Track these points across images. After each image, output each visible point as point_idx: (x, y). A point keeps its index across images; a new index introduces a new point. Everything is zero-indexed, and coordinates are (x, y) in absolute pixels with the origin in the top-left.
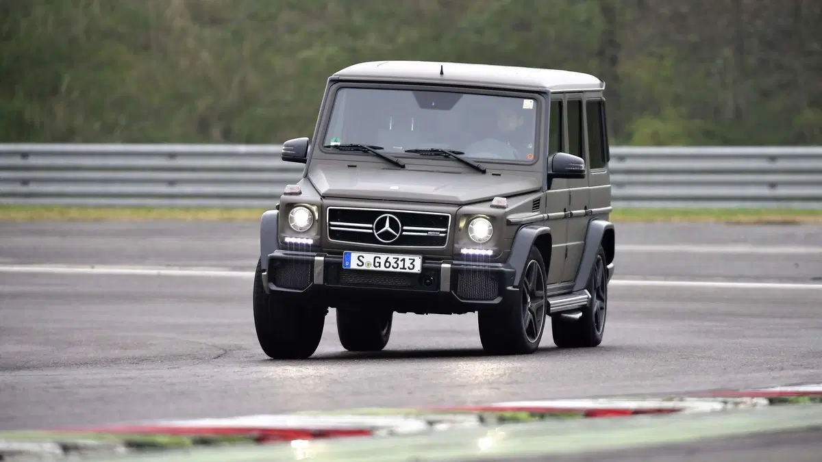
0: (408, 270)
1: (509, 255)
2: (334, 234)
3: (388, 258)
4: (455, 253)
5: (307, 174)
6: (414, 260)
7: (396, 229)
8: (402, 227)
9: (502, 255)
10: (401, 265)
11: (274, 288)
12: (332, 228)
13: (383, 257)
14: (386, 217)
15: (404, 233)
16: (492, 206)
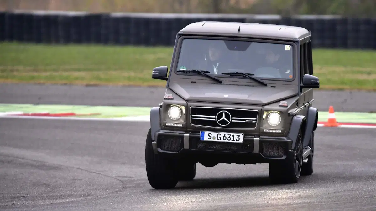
0: (236, 141)
1: (288, 132)
2: (194, 121)
3: (225, 135)
4: (261, 131)
5: (168, 86)
6: (239, 136)
7: (229, 119)
8: (232, 117)
9: (285, 132)
10: (232, 138)
11: (160, 150)
12: (193, 118)
13: (222, 134)
14: (223, 112)
15: (233, 121)
16: (280, 106)
